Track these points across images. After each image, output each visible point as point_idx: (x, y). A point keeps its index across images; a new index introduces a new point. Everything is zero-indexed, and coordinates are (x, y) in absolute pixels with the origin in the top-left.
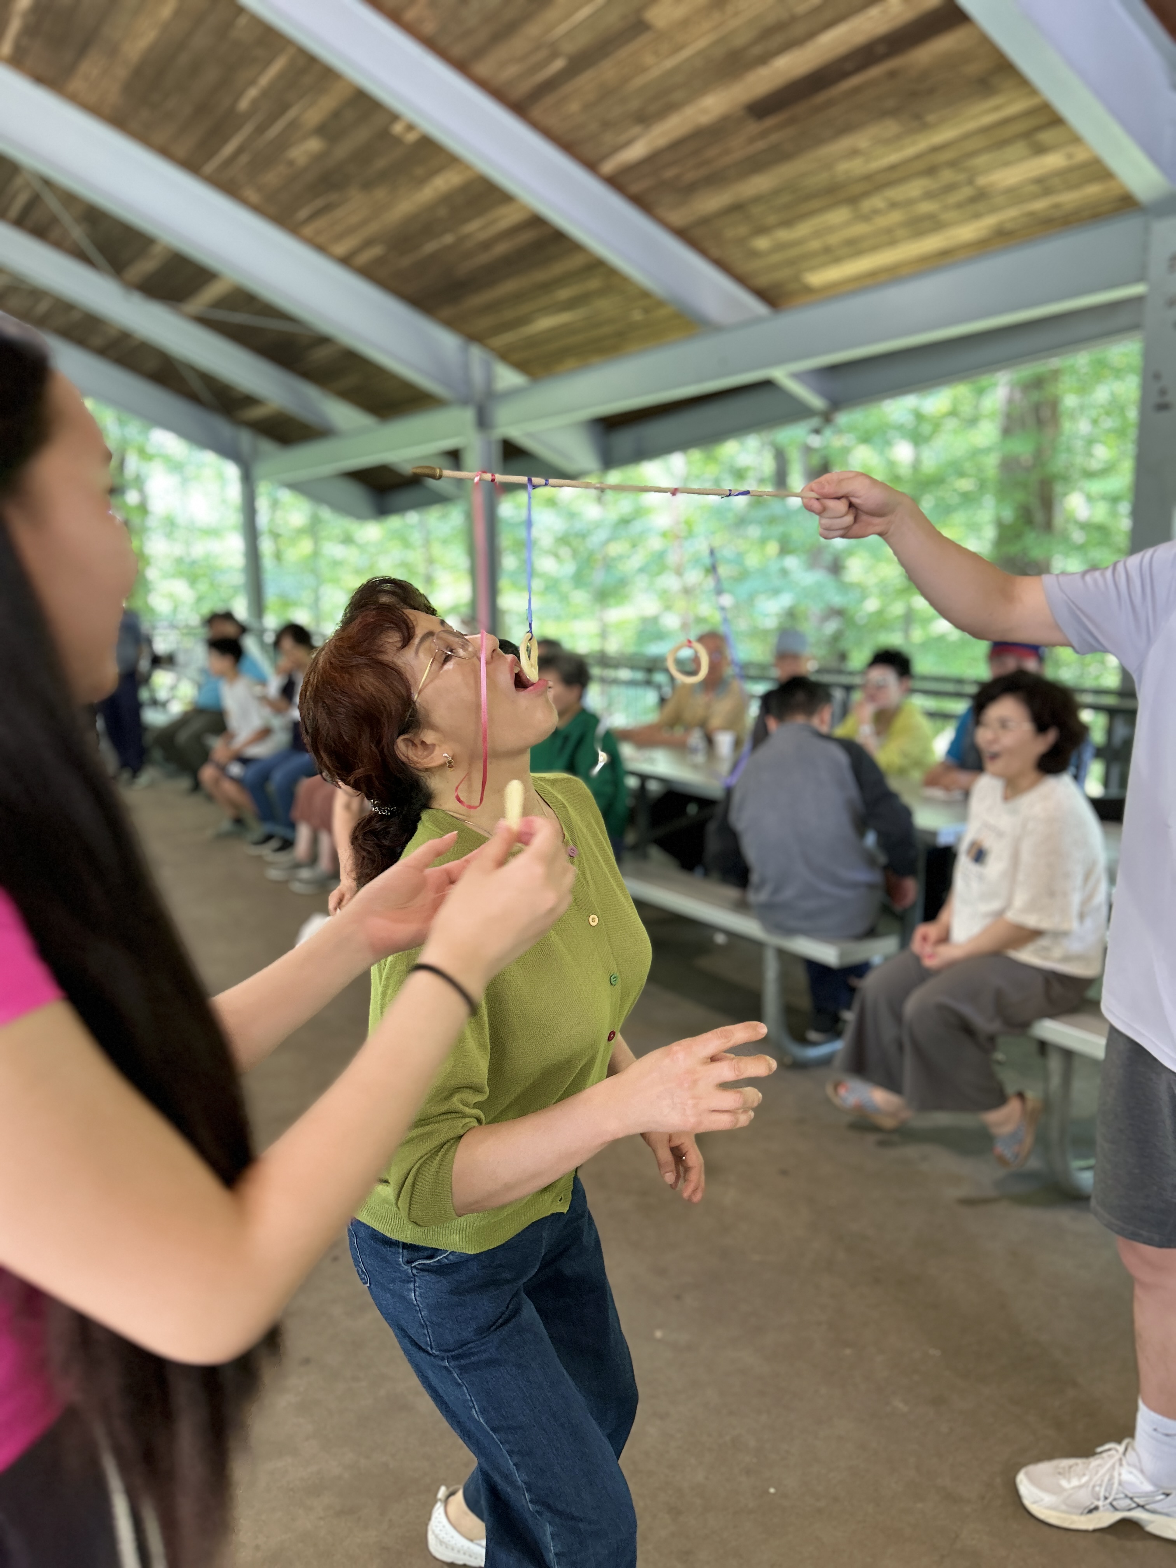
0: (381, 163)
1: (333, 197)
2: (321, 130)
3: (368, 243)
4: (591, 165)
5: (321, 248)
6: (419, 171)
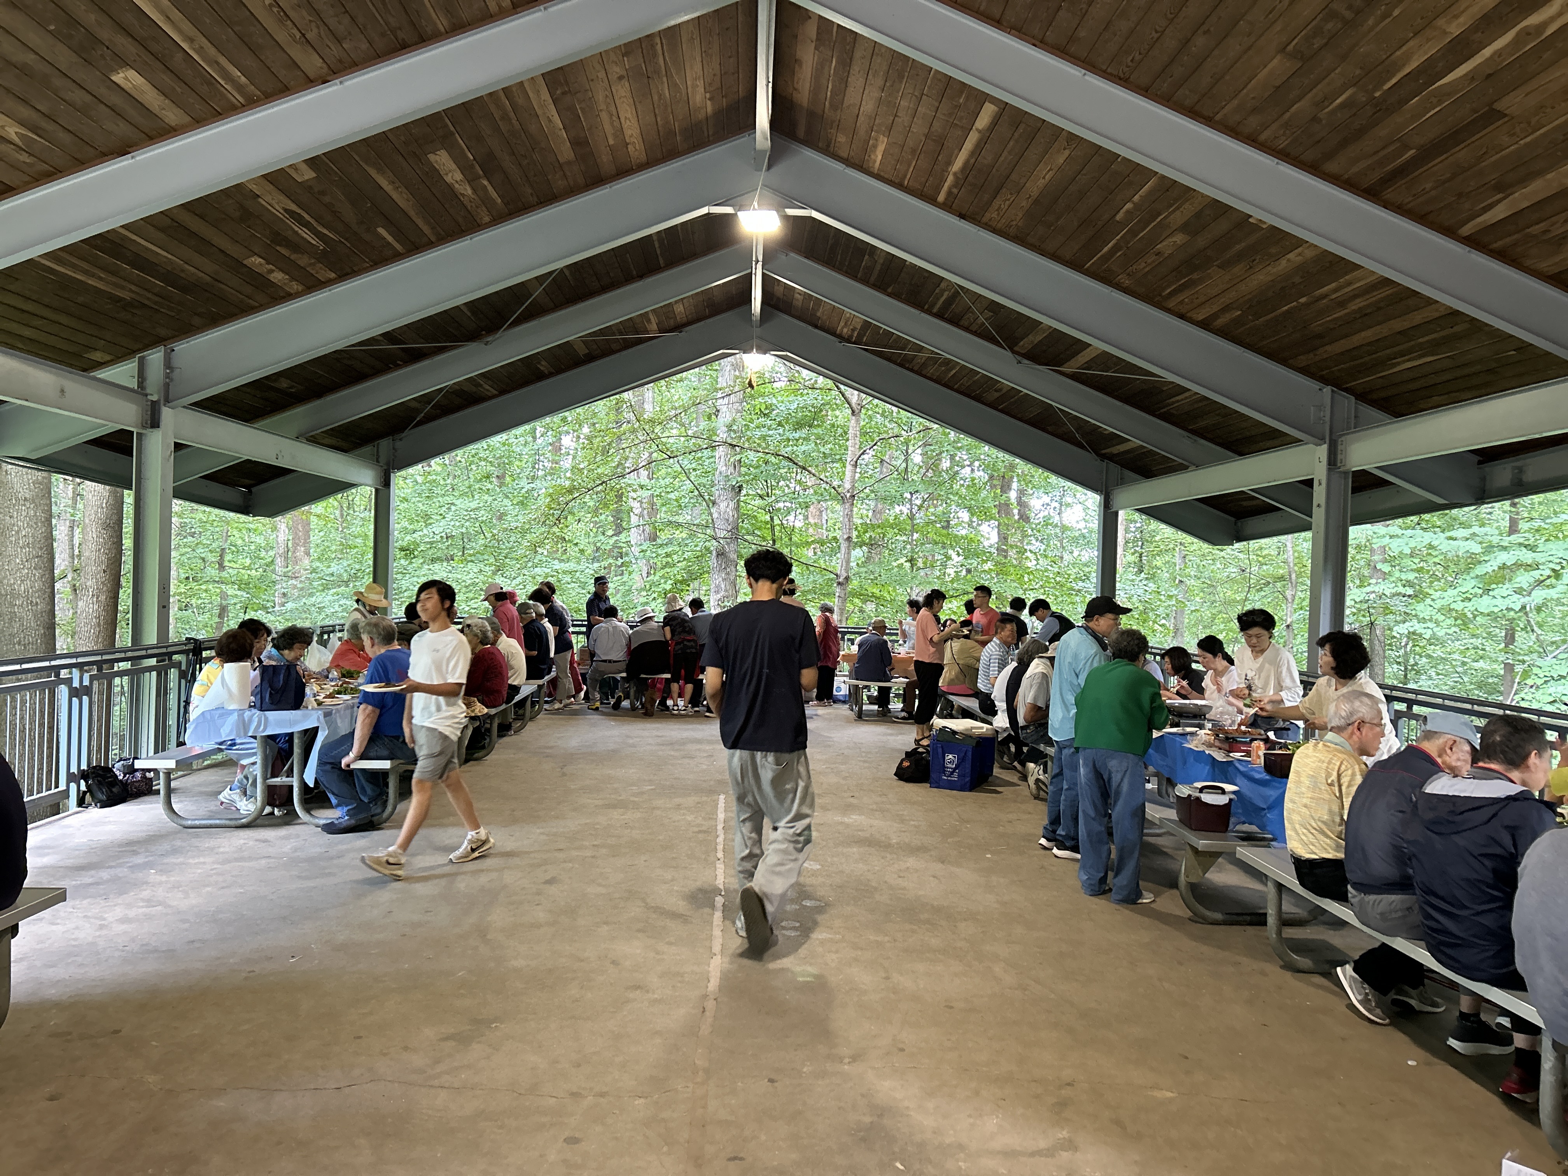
0: (1238, 247)
1: (1195, 276)
2: (1184, 228)
3: (1226, 309)
4: (1449, 231)
5: (1182, 317)
6: (1273, 250)
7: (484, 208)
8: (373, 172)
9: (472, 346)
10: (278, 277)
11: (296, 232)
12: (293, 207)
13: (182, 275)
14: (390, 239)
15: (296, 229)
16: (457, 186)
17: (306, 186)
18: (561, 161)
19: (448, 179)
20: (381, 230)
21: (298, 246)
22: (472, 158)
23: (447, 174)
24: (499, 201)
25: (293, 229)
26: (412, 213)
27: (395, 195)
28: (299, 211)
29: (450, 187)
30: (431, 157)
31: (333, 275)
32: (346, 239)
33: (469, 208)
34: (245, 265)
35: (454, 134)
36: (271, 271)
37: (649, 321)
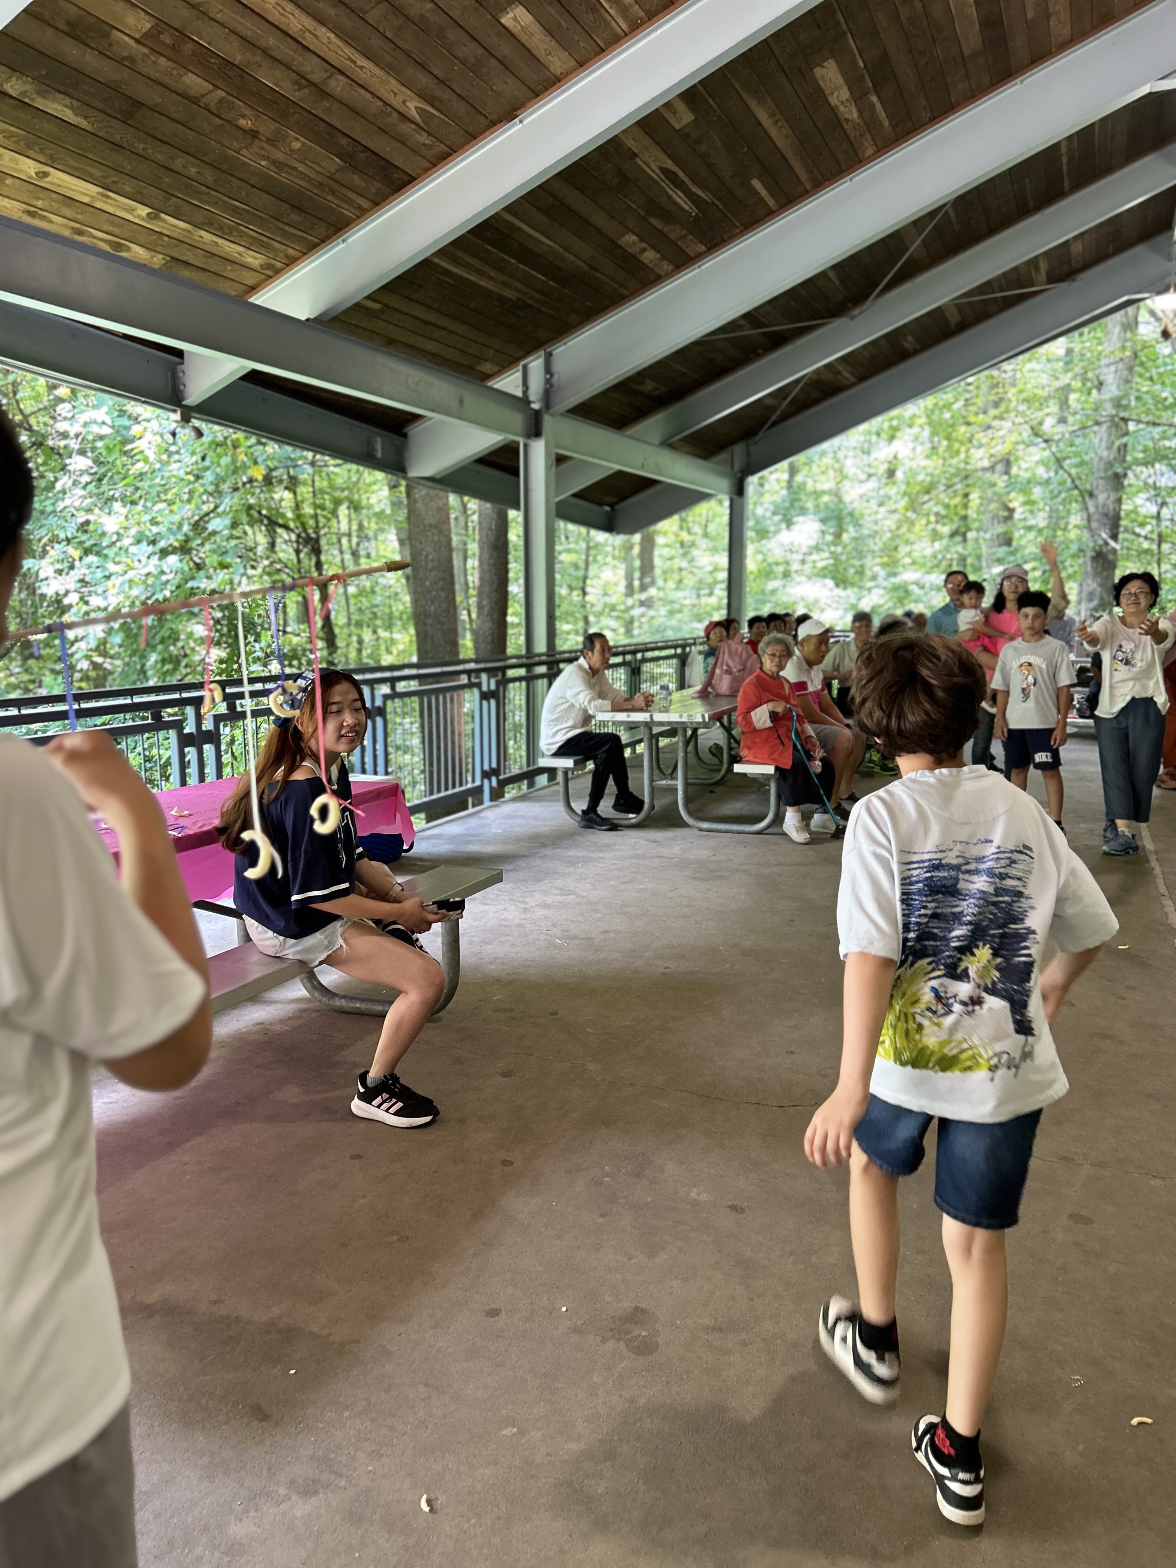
7: (869, 137)
8: (753, 103)
9: (838, 323)
10: (650, 256)
11: (669, 197)
12: (670, 165)
13: (562, 265)
14: (763, 192)
15: (671, 192)
16: (842, 108)
17: (683, 134)
18: (966, 52)
19: (833, 100)
20: (756, 183)
21: (670, 214)
22: (862, 65)
23: (832, 94)
24: (886, 123)
25: (667, 193)
26: (790, 155)
27: (773, 132)
28: (675, 169)
29: (834, 111)
30: (818, 72)
31: (703, 248)
32: (720, 200)
33: (852, 137)
34: (620, 247)
35: (845, 34)
36: (644, 250)
37: (1037, 269)
